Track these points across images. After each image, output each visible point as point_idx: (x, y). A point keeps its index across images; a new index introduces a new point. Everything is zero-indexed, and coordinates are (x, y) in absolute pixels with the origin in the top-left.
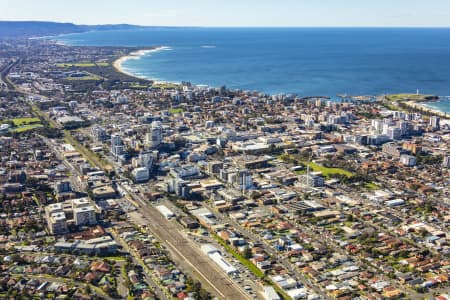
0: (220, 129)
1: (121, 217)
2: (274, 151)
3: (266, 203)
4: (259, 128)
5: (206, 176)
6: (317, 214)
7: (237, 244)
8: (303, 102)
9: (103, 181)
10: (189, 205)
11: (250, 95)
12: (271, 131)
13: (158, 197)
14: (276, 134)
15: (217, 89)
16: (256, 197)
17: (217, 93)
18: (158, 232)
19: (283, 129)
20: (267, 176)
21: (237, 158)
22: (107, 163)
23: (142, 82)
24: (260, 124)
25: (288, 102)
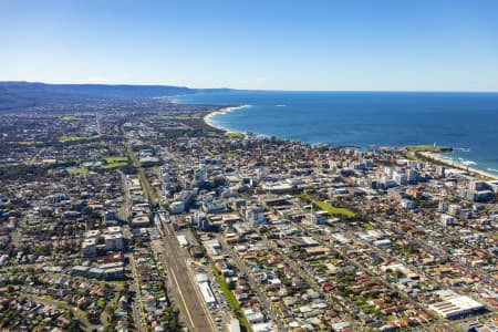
0: (257, 170)
1: (145, 244)
2: (295, 191)
3: (269, 238)
4: (290, 171)
5: (231, 211)
6: (309, 250)
7: (227, 275)
8: (336, 151)
9: (144, 212)
10: (205, 237)
11: (294, 144)
12: (298, 174)
13: (182, 227)
14: (302, 177)
15: (269, 138)
16: (263, 231)
17: (268, 142)
18: (168, 259)
19: (309, 173)
20: (281, 213)
21: (262, 196)
22: (157, 196)
23: (218, 131)
24: (292, 167)
25: (324, 150)
